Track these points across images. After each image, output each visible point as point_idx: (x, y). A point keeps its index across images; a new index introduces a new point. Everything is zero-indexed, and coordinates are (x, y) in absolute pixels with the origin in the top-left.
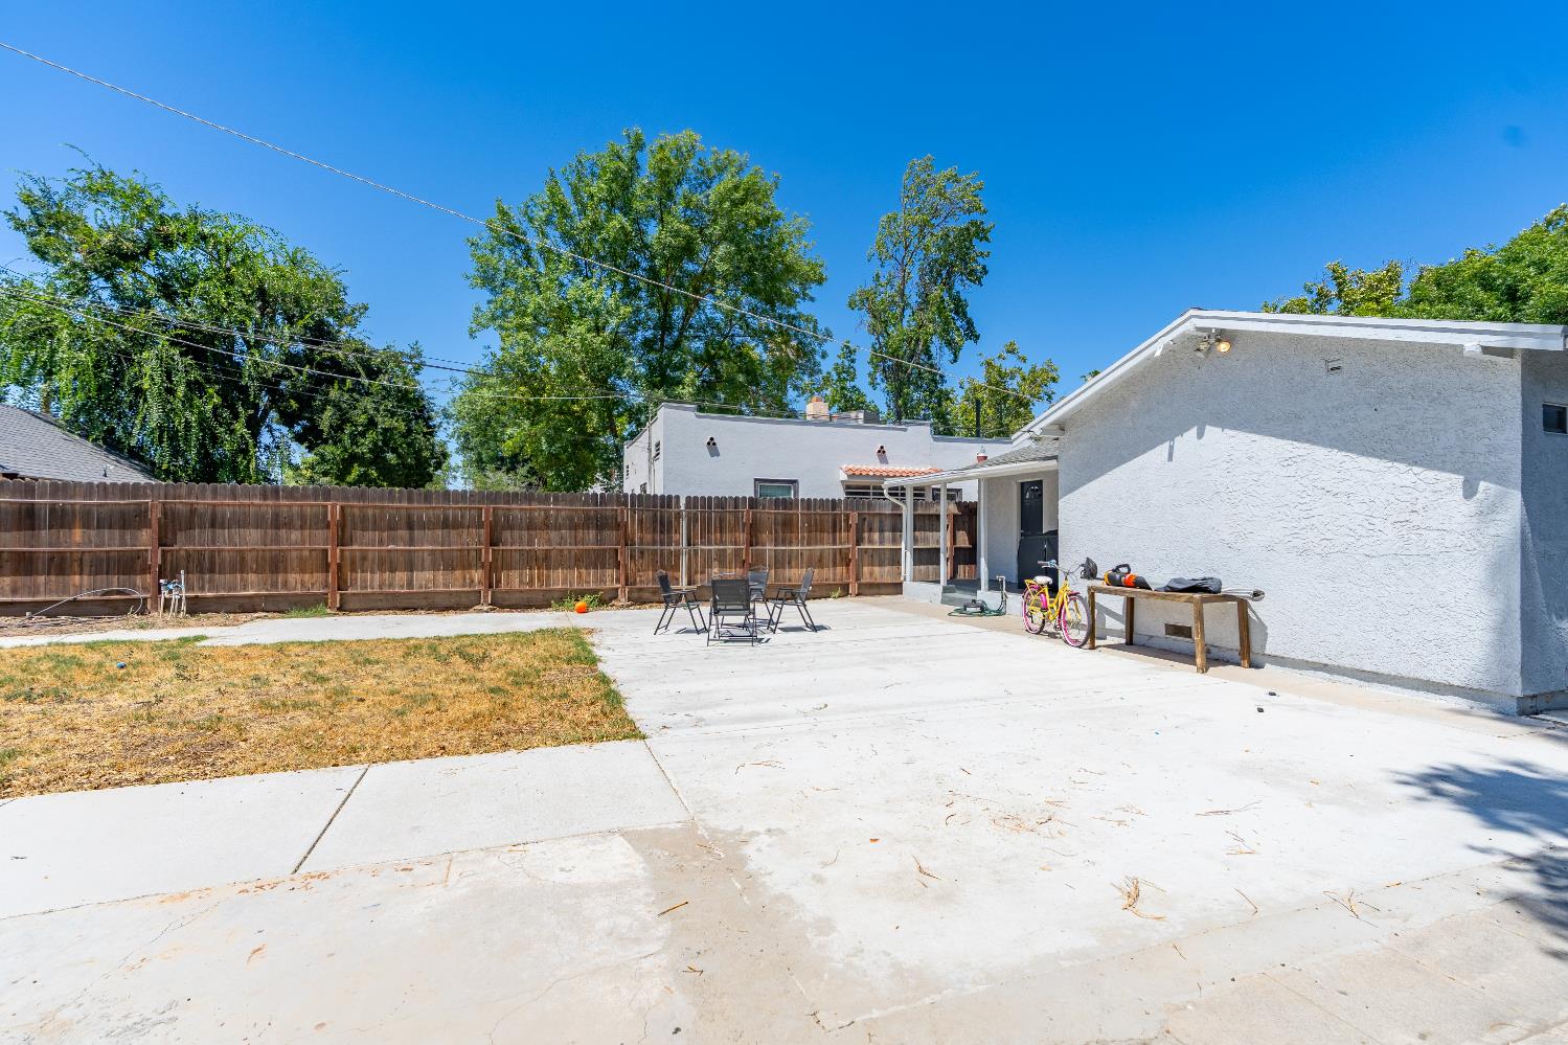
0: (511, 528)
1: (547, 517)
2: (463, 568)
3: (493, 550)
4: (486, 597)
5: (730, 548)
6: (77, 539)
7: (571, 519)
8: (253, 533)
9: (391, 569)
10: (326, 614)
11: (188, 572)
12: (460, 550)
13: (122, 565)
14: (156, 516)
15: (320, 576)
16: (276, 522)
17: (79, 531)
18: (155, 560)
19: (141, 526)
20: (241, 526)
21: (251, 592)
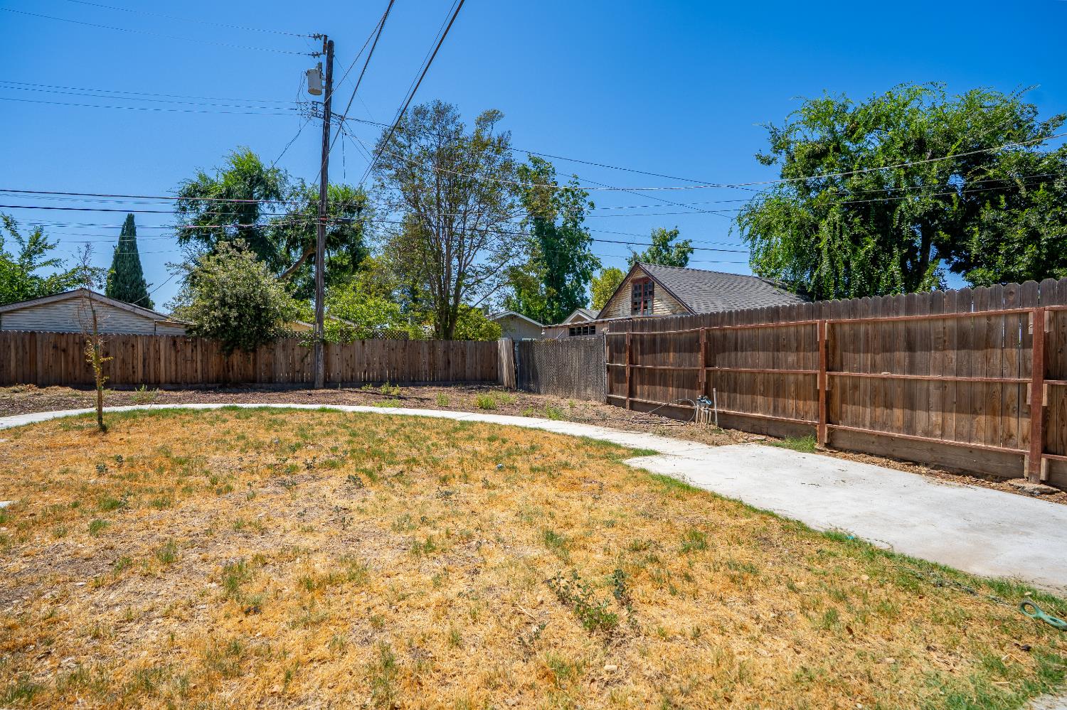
3: (1052, 386)
4: (1034, 469)
6: (672, 360)
8: (762, 356)
9: (889, 405)
10: (813, 450)
11: (720, 390)
12: (988, 384)
13: (689, 381)
14: (703, 340)
15: (812, 405)
16: (777, 345)
17: (671, 354)
18: (703, 378)
19: (699, 350)
20: (754, 348)
21: (759, 415)
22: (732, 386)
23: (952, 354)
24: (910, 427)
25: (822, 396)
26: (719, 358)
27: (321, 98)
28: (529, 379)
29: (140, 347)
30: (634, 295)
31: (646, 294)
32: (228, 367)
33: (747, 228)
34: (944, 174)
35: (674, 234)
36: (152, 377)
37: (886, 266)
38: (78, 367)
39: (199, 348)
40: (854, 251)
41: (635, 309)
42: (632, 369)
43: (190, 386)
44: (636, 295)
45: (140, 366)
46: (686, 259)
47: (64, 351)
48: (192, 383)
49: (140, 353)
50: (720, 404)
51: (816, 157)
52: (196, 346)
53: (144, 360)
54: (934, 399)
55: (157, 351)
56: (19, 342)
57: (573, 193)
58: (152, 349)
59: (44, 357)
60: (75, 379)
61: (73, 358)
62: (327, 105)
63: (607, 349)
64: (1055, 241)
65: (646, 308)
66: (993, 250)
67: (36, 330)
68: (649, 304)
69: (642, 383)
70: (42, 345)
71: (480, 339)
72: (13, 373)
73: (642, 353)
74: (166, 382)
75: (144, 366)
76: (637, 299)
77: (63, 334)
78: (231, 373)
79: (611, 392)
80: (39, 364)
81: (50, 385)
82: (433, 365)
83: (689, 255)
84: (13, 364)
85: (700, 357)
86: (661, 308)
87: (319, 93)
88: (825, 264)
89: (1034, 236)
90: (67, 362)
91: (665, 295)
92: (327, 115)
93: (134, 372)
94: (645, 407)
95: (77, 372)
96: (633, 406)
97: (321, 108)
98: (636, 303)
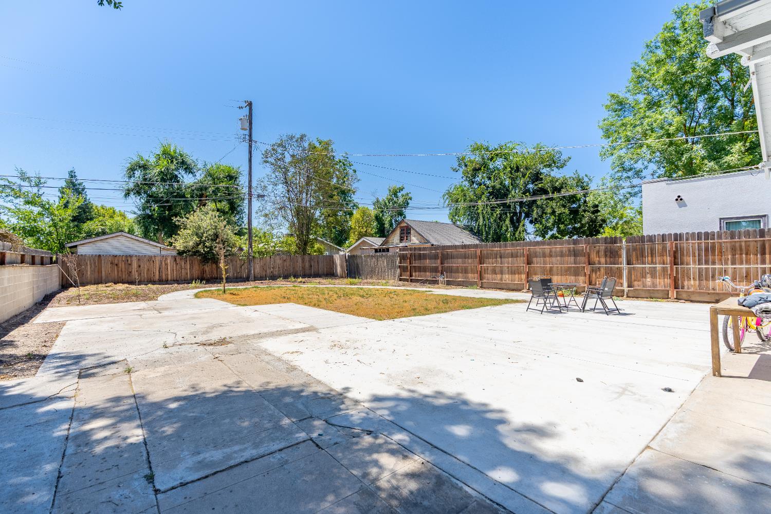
0: (536, 257)
1: (551, 252)
2: (519, 274)
3: (529, 267)
4: (526, 286)
5: (659, 266)
6: (428, 263)
7: (562, 252)
8: (460, 260)
9: (496, 273)
10: (477, 289)
11: (447, 272)
12: (517, 266)
13: (435, 270)
14: (440, 255)
15: (476, 275)
16: (465, 257)
17: (428, 260)
18: (440, 269)
19: (438, 259)
20: (458, 258)
21: (460, 280)
22: (450, 270)
23: (510, 259)
24: (501, 279)
25: (479, 273)
26: (445, 262)
27: (247, 132)
28: (355, 273)
29: (157, 262)
30: (401, 234)
31: (407, 233)
32: (203, 271)
33: (447, 201)
34: (526, 184)
35: (401, 189)
36: (164, 277)
37: (505, 221)
38: (124, 274)
39: (188, 262)
40: (492, 214)
41: (401, 240)
42: (411, 266)
43: (184, 282)
44: (402, 233)
45: (157, 273)
46: (408, 204)
47: (116, 265)
48: (185, 280)
49: (158, 266)
50: (447, 277)
51: (476, 170)
52: (186, 261)
53: (160, 269)
54: (506, 271)
55: (166, 264)
56: (92, 261)
57: (343, 163)
58: (163, 263)
59: (106, 269)
60: (123, 280)
61: (121, 269)
62: (250, 136)
63: (399, 258)
64: (561, 214)
65: (407, 239)
66: (541, 216)
67: (101, 254)
68: (409, 238)
69: (415, 272)
70: (105, 263)
71: (315, 254)
72: (89, 278)
73: (415, 260)
74: (171, 281)
75: (159, 272)
76: (402, 235)
77: (116, 256)
78: (205, 275)
79: (401, 276)
80: (103, 273)
81: (118, 283)
82: (303, 268)
83: (409, 201)
84: (89, 273)
85: (439, 261)
86: (414, 240)
87: (246, 130)
88: (481, 219)
89: (553, 212)
90: (118, 272)
91: (416, 234)
92: (251, 140)
93: (154, 275)
94: (417, 281)
95: (124, 276)
96: (412, 281)
97: (247, 137)
98: (402, 237)
